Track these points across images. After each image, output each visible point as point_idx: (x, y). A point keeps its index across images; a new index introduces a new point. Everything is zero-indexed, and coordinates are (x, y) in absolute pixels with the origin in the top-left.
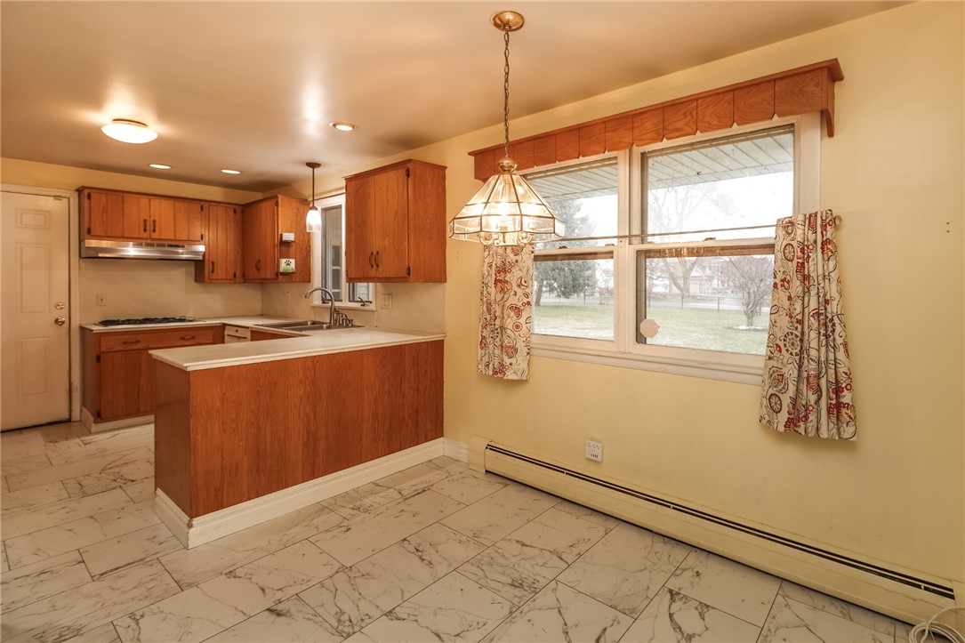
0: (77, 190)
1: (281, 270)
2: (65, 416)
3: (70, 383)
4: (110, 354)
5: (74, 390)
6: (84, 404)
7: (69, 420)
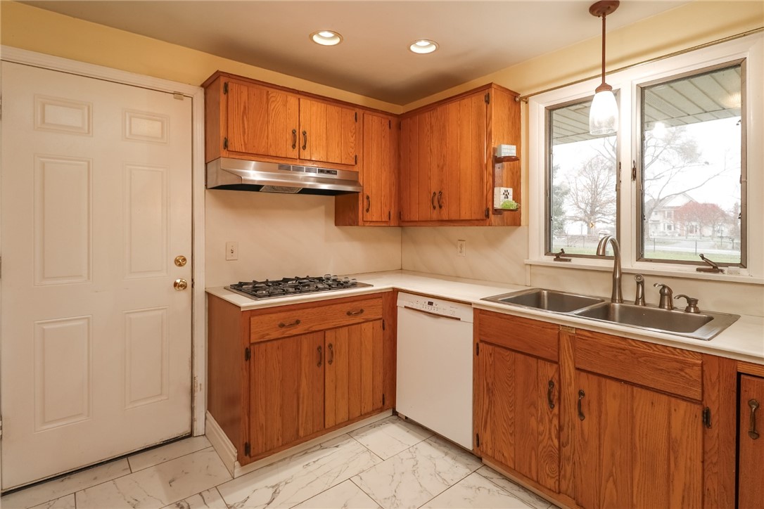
0: (202, 86)
1: (498, 205)
2: (183, 429)
3: (192, 378)
4: (263, 345)
5: (197, 389)
6: (210, 408)
7: (190, 435)
